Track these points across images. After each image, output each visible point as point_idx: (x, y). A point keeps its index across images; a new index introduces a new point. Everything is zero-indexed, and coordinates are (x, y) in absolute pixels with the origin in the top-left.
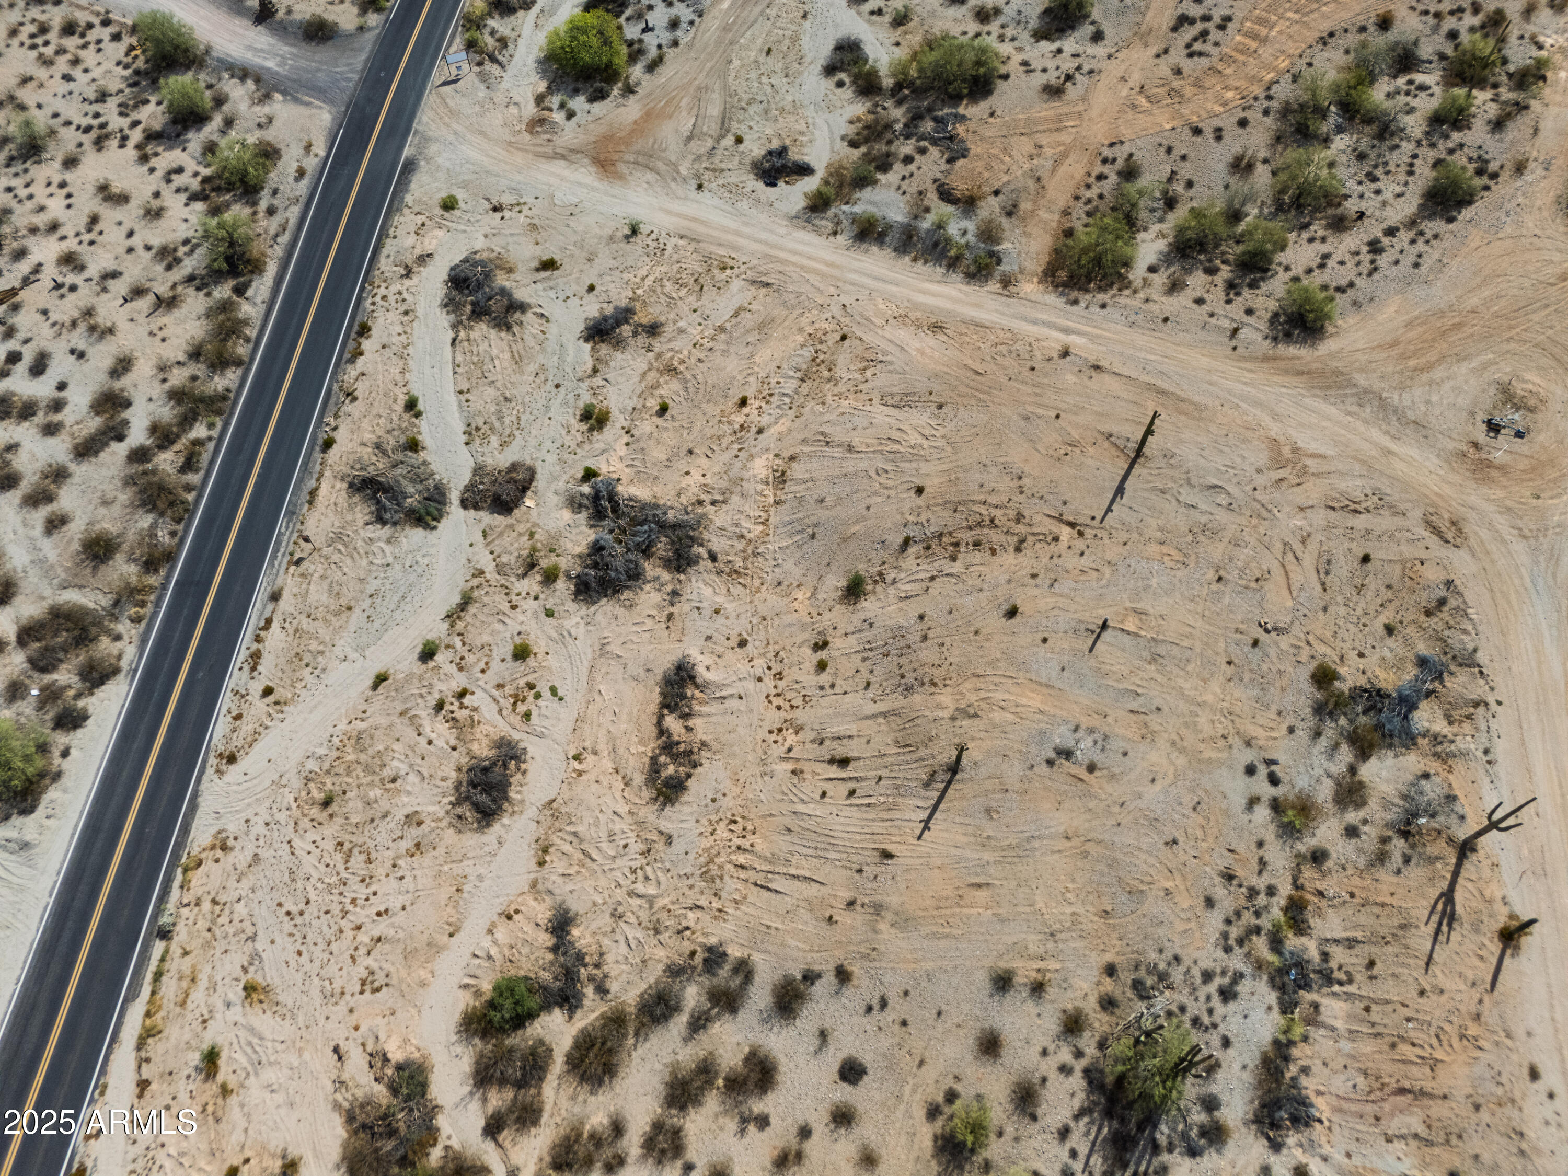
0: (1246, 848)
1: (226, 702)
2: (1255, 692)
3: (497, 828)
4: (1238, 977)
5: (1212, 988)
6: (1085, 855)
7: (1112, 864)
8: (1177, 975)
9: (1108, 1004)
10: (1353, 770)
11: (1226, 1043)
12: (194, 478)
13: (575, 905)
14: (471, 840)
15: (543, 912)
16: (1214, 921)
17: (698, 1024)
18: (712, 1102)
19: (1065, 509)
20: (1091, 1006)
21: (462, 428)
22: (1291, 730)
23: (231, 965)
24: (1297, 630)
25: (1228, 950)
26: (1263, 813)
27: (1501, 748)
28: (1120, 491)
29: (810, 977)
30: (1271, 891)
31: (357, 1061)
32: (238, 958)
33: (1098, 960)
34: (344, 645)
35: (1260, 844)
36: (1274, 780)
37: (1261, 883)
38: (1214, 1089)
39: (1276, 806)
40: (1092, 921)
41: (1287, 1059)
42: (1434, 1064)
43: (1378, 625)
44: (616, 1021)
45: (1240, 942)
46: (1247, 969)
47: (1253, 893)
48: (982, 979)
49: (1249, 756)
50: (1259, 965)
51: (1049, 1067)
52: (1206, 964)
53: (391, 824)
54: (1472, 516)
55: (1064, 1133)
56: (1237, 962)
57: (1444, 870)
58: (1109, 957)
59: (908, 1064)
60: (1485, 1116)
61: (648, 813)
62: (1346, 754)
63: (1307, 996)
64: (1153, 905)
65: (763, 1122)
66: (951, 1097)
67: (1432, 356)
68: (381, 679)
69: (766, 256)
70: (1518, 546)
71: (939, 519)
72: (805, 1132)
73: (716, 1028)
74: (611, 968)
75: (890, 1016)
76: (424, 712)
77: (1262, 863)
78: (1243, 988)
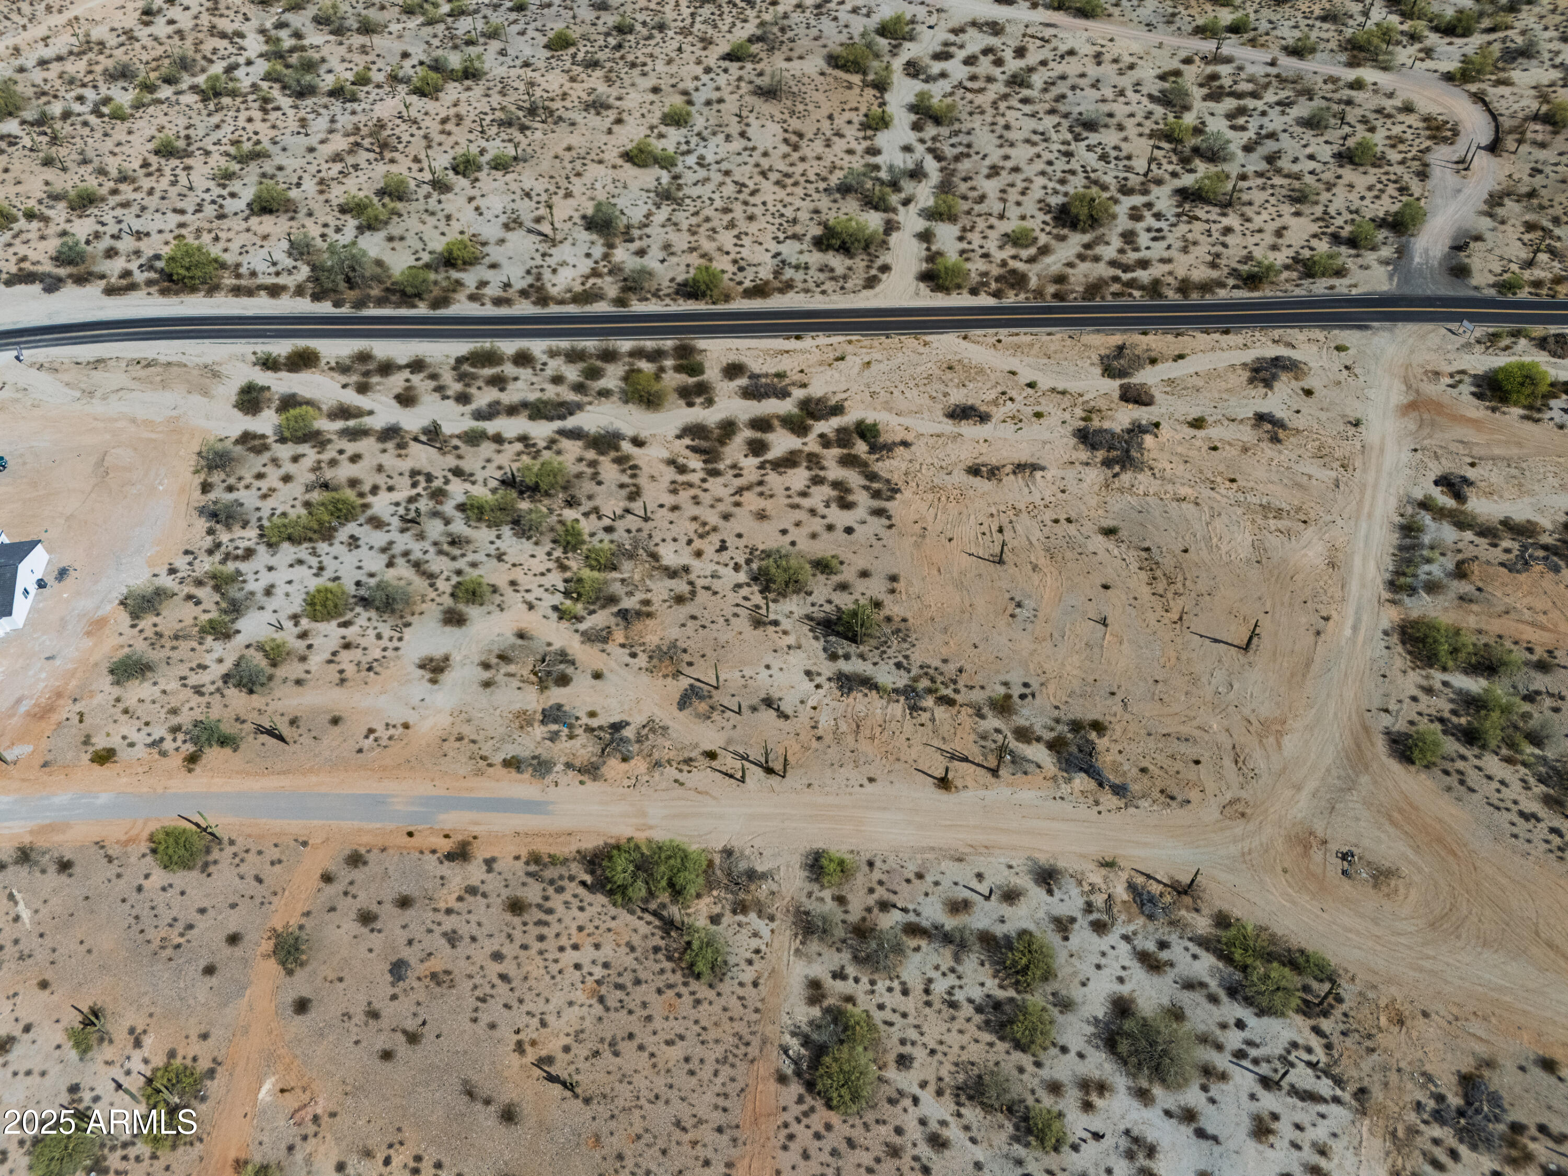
0: (979, 680)
1: (994, 331)
2: (1078, 692)
3: (946, 420)
4: (909, 671)
5: (901, 659)
6: (963, 612)
7: (960, 622)
8: (906, 645)
9: (889, 619)
10: (1039, 739)
11: (875, 664)
12: (1109, 298)
13: (913, 448)
14: (940, 413)
15: (910, 438)
16: (936, 663)
17: (865, 488)
18: (834, 493)
19: (1191, 616)
20: (886, 612)
21: (1172, 376)
22: (1057, 708)
23: (877, 356)
24: (1127, 717)
25: (921, 667)
26: (1002, 690)
27: (1067, 807)
28: (1216, 641)
29: (889, 518)
30: (956, 691)
31: (844, 396)
32: (879, 357)
33: (909, 615)
34: (1031, 360)
35: (982, 687)
36: (1023, 697)
37: (960, 685)
38: (854, 658)
39: (1008, 697)
40: (927, 614)
41: (870, 689)
42: (872, 738)
43: (1144, 764)
44: (865, 464)
45: (926, 674)
46: (912, 674)
47: (955, 682)
48: (895, 571)
49: (1035, 685)
50: (916, 680)
51: (857, 595)
52: (913, 657)
53: (942, 387)
54: (1251, 826)
55: (829, 602)
56: (915, 671)
57: (979, 759)
58: (911, 620)
59: (855, 548)
60: (848, 754)
61: (962, 466)
62: (1048, 736)
63: (902, 699)
64: (939, 638)
65: (827, 506)
66: (842, 563)
67: (1407, 828)
68: (1014, 373)
69: (1364, 485)
70: (1234, 850)
71: (1168, 563)
72: (823, 517)
73: (864, 492)
74: (887, 462)
75: (874, 542)
76: (1000, 389)
77: (972, 688)
78: (902, 672)
